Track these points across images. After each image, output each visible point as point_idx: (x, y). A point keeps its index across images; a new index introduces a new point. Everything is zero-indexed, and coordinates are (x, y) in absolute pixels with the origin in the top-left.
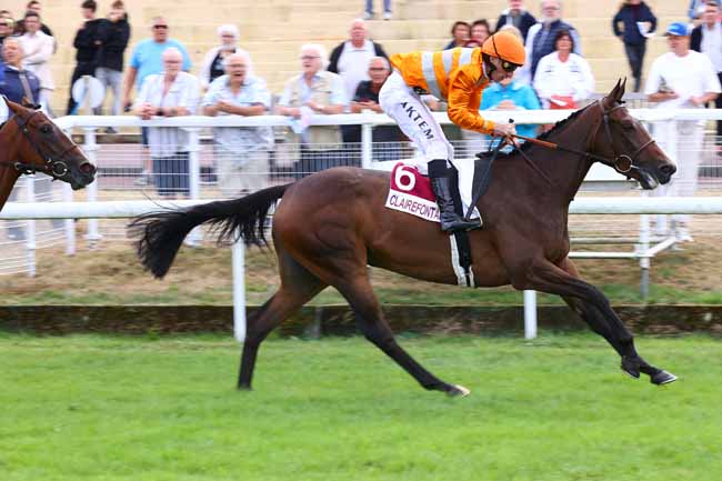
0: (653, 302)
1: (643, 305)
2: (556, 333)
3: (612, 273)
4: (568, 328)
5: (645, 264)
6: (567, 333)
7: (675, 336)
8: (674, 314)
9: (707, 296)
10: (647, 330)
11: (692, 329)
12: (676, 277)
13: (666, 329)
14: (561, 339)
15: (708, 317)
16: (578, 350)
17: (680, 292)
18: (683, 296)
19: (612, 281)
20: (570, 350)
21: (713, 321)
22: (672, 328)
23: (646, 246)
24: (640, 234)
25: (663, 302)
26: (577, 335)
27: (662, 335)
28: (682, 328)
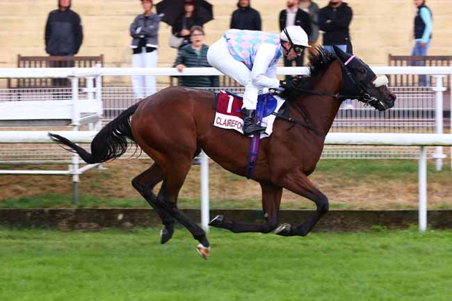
0: (81, 206)
1: (74, 208)
2: (11, 229)
3: (54, 185)
4: (19, 225)
5: (76, 179)
6: (19, 229)
7: (97, 230)
8: (96, 215)
9: (121, 202)
10: (77, 226)
11: (109, 225)
12: (99, 188)
13: (91, 226)
14: (15, 233)
15: (120, 217)
16: (25, 241)
17: (102, 199)
18: (103, 202)
19: (53, 191)
20: (19, 241)
21: (124, 220)
22: (94, 225)
23: (76, 166)
24: (73, 158)
25: (89, 206)
26: (26, 230)
27: (87, 230)
28: (102, 225)
